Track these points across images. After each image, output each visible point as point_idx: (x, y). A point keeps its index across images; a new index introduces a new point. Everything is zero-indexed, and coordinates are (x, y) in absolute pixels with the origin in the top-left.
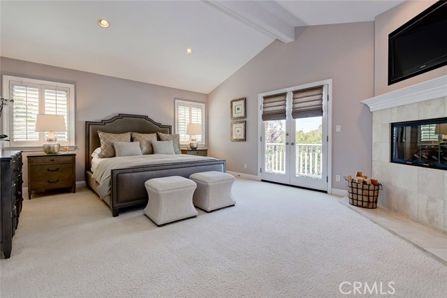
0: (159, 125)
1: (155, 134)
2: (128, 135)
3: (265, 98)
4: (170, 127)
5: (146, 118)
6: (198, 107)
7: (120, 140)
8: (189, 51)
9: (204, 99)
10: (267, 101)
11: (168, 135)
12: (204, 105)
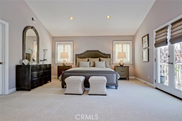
0: (104, 54)
1: (99, 59)
2: (87, 59)
3: (157, 32)
4: (110, 55)
5: (98, 51)
6: (127, 43)
7: (83, 61)
8: (108, 17)
9: (132, 39)
10: (158, 34)
11: (109, 58)
12: (131, 42)
